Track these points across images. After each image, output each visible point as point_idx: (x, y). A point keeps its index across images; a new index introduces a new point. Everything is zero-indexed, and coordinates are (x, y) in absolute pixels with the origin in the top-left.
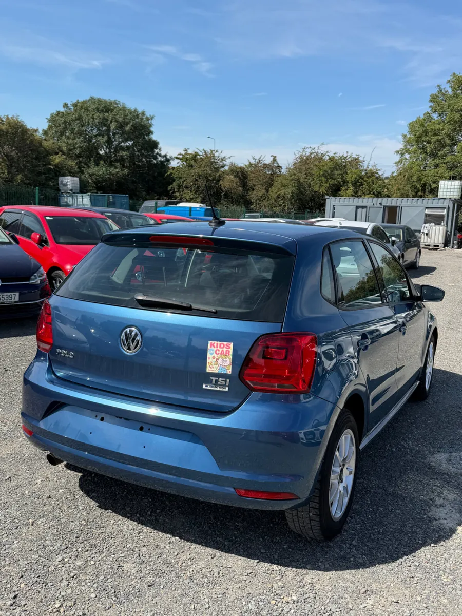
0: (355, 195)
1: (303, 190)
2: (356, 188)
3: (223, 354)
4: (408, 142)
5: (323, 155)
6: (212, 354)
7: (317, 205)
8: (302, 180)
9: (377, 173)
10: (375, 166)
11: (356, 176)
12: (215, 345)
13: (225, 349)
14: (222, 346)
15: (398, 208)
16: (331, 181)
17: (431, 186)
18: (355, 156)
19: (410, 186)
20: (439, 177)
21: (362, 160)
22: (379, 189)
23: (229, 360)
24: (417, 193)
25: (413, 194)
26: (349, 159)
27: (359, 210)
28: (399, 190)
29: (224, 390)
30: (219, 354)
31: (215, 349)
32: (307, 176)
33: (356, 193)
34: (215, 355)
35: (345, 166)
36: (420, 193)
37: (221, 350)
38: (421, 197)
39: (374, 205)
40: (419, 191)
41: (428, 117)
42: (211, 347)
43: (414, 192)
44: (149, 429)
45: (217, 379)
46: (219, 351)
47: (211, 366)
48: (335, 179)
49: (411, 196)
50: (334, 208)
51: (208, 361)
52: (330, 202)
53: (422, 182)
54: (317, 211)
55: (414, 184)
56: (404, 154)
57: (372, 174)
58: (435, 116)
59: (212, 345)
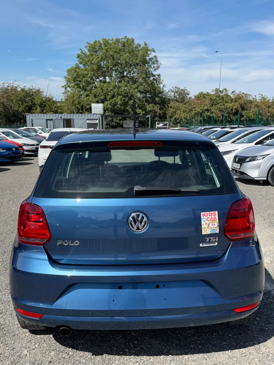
0: (42, 112)
1: (7, 110)
2: (42, 108)
3: (212, 220)
4: (68, 81)
5: (16, 87)
6: (204, 221)
7: (18, 119)
8: (5, 103)
9: (52, 99)
10: (50, 95)
11: (40, 101)
12: (206, 215)
13: (213, 217)
14: (211, 214)
15: (72, 120)
16: (25, 104)
17: (86, 107)
18: (37, 89)
19: (74, 107)
20: (90, 101)
21: (42, 91)
22: (56, 109)
23: (216, 224)
24: (79, 111)
25: (77, 111)
26: (34, 91)
27: (49, 122)
28: (68, 109)
29: (215, 245)
30: (209, 220)
31: (206, 217)
32: (8, 101)
33: (43, 111)
34: (207, 222)
35: (32, 95)
36: (81, 111)
37: (210, 217)
38: (81, 113)
39: (57, 118)
40: (79, 110)
41: (78, 67)
42: (203, 216)
43: (77, 110)
44: (164, 285)
45: (210, 238)
46: (209, 218)
47: (205, 230)
48: (27, 103)
49: (76, 112)
50: (32, 121)
51: (203, 226)
52: (29, 117)
53: (81, 105)
54: (18, 123)
55: (77, 105)
56: (67, 88)
57: (49, 100)
58: (81, 66)
59: (204, 215)
